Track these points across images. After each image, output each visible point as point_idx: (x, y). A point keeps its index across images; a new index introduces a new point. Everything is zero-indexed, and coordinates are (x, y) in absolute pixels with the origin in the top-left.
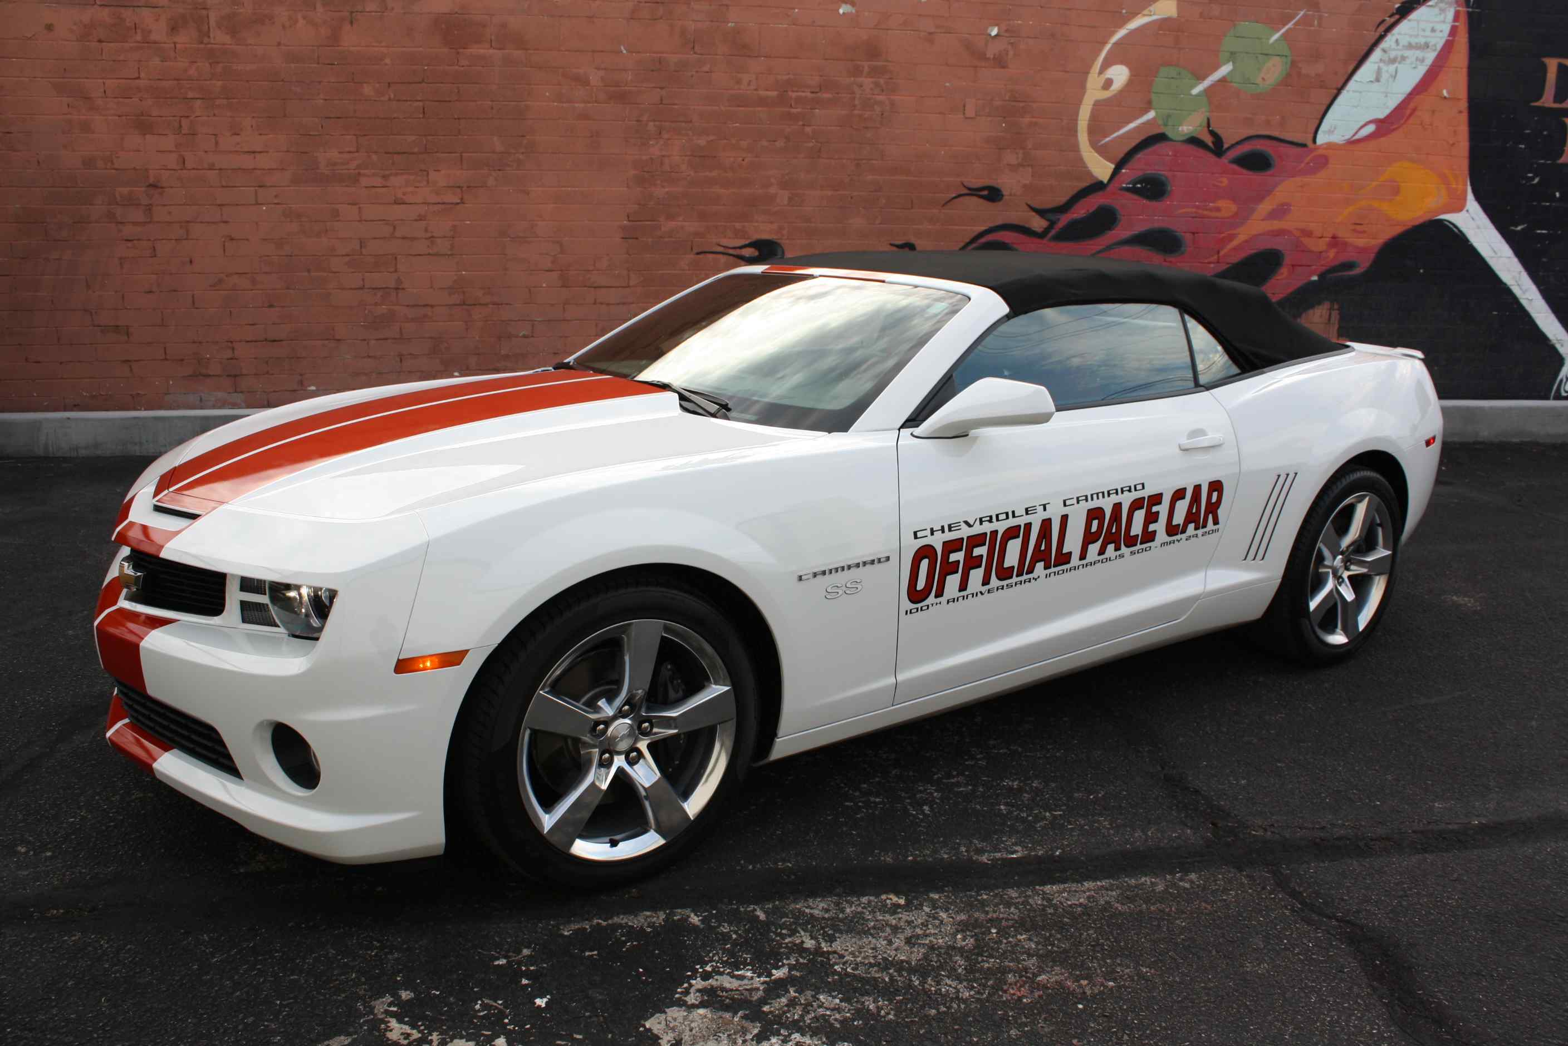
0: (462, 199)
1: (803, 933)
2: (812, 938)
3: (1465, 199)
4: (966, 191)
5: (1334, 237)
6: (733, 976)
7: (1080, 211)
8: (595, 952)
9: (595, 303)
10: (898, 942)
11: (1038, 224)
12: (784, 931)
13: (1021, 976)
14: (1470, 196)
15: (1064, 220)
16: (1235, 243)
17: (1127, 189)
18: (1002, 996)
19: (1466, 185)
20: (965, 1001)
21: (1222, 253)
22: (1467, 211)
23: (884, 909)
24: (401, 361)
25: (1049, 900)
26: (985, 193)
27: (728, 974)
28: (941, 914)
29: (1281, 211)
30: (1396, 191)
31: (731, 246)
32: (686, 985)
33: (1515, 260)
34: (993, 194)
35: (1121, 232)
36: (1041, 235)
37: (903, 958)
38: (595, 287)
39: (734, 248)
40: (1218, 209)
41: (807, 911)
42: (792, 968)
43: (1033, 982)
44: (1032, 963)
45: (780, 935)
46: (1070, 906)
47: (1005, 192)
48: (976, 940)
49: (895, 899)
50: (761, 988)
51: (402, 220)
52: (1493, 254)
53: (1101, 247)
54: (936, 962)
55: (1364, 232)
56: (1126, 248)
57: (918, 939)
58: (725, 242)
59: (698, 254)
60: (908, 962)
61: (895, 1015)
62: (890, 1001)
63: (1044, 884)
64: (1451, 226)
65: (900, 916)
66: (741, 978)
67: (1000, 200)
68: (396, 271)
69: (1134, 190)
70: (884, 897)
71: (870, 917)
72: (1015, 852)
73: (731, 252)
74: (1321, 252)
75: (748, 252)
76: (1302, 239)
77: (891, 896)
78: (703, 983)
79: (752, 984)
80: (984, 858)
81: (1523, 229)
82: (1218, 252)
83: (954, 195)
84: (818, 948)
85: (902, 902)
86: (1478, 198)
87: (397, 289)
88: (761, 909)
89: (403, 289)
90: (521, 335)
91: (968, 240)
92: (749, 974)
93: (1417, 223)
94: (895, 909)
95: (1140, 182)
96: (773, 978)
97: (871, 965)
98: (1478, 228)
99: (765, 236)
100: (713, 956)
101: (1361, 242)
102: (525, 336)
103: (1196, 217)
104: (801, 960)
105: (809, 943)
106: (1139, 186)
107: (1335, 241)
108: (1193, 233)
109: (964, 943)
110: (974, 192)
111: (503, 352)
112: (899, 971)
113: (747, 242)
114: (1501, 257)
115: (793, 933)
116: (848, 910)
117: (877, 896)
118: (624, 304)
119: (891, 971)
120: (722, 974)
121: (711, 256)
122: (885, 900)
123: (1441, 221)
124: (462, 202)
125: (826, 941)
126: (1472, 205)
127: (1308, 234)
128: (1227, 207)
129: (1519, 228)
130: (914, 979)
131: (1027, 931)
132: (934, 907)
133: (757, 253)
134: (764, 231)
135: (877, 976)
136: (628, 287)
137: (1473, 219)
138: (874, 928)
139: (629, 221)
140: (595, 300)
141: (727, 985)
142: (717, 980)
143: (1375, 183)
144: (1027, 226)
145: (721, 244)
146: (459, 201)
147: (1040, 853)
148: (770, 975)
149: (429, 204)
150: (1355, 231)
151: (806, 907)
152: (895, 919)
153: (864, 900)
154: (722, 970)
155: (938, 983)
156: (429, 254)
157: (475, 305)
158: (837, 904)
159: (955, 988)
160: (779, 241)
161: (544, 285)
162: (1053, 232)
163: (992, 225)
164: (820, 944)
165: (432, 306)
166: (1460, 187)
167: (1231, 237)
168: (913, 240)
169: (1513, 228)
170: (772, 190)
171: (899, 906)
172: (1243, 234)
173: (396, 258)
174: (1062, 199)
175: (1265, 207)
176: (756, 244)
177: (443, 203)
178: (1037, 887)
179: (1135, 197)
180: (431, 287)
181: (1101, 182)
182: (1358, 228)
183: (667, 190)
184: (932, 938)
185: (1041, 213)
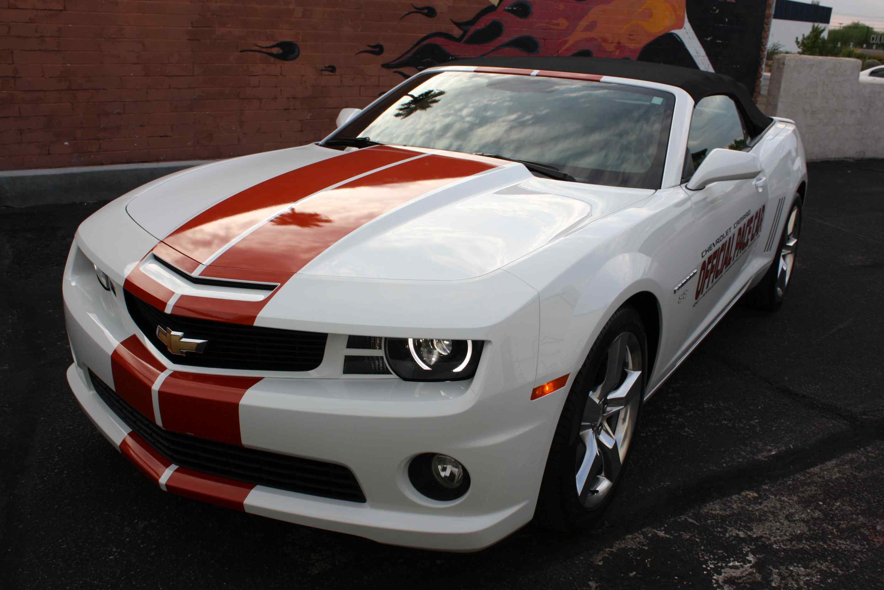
0: (65, 7)
1: (730, 529)
2: (739, 530)
3: (683, 21)
4: (415, 10)
5: (619, 43)
6: (731, 567)
7: (482, 24)
8: (634, 573)
9: (170, 88)
10: (786, 523)
11: (457, 32)
12: (719, 529)
13: (869, 530)
14: (686, 20)
15: (472, 29)
16: (567, 46)
17: (508, 10)
18: (875, 545)
19: (684, 13)
20: (861, 552)
21: (559, 53)
22: (685, 28)
23: (750, 501)
24: (21, 134)
25: (824, 478)
26: (426, 11)
27: (726, 566)
28: (783, 498)
29: (591, 27)
30: (651, 15)
31: (264, 46)
32: (714, 581)
33: (706, 58)
34: (430, 12)
35: (504, 39)
36: (459, 40)
37: (799, 532)
38: (170, 76)
39: (267, 48)
40: (558, 25)
41: (713, 512)
42: (754, 552)
43: (877, 531)
44: (861, 519)
45: (718, 532)
46: (836, 478)
47: (438, 11)
48: (820, 511)
49: (751, 494)
50: (754, 571)
51: (15, 22)
52: (696, 54)
53: (492, 48)
54: (819, 530)
55: (634, 40)
56: (507, 48)
57: (791, 518)
58: (260, 43)
59: (241, 52)
60: (804, 533)
61: (841, 570)
62: (827, 561)
63: (809, 469)
64: (677, 37)
65: (765, 504)
66: (736, 567)
67: (435, 16)
68: (13, 63)
69: (512, 11)
70: (743, 494)
71: (751, 509)
72: (771, 451)
73: (264, 50)
74: (612, 52)
75: (275, 51)
76: (602, 44)
77: (747, 493)
78: (721, 577)
79: (746, 570)
80: (760, 457)
81: (710, 39)
82: (558, 52)
83: (407, 12)
84: (749, 536)
85: (756, 495)
86: (690, 21)
87: (14, 77)
88: (689, 517)
89: (20, 77)
90: (116, 112)
91: (415, 43)
92: (737, 563)
93: (660, 35)
94: (755, 501)
95: (516, 6)
96: (752, 562)
97: (791, 540)
98: (690, 38)
99: (288, 39)
100: (703, 557)
101: (632, 46)
102: (118, 114)
103: (546, 29)
104: (750, 546)
105: (742, 534)
106: (515, 8)
107: (619, 45)
108: (545, 40)
109: (816, 514)
110: (419, 10)
111: (102, 126)
112: (807, 540)
113: (275, 43)
114: (699, 56)
115: (726, 531)
116: (735, 506)
117: (739, 494)
118: (190, 88)
119: (804, 542)
120: (722, 567)
121: (250, 53)
122: (746, 496)
123: (672, 34)
124: (65, 9)
125: (748, 530)
126: (687, 25)
127: (605, 40)
128: (563, 23)
129: (709, 39)
130: (821, 543)
131: (836, 500)
132: (776, 496)
133: (281, 51)
134: (286, 36)
135: (801, 546)
136: (193, 76)
137: (687, 33)
138: (760, 516)
139: (193, 27)
140: (170, 86)
141: (734, 574)
142: (725, 572)
143: (640, 10)
144: (450, 33)
145: (258, 44)
146: (62, 8)
147: (784, 448)
148: (750, 562)
149: (37, 10)
150: (629, 39)
151: (711, 510)
152: (764, 507)
153: (735, 497)
154: (720, 564)
155: (835, 542)
156: (40, 50)
157: (78, 90)
158: (725, 504)
159: (847, 545)
160: (296, 43)
161: (132, 74)
162: (465, 38)
163: (429, 33)
164: (747, 533)
165: (45, 91)
166: (682, 14)
167: (566, 42)
168: (381, 43)
169: (706, 39)
170: (291, 7)
171: (755, 497)
172: (571, 40)
173: (12, 53)
174: (470, 16)
175: (583, 23)
176: (280, 45)
177: (50, 10)
178: (807, 471)
179: (512, 15)
180: (43, 76)
181: (493, 6)
182: (631, 37)
183: (219, 4)
184: (797, 515)
185: (458, 25)
